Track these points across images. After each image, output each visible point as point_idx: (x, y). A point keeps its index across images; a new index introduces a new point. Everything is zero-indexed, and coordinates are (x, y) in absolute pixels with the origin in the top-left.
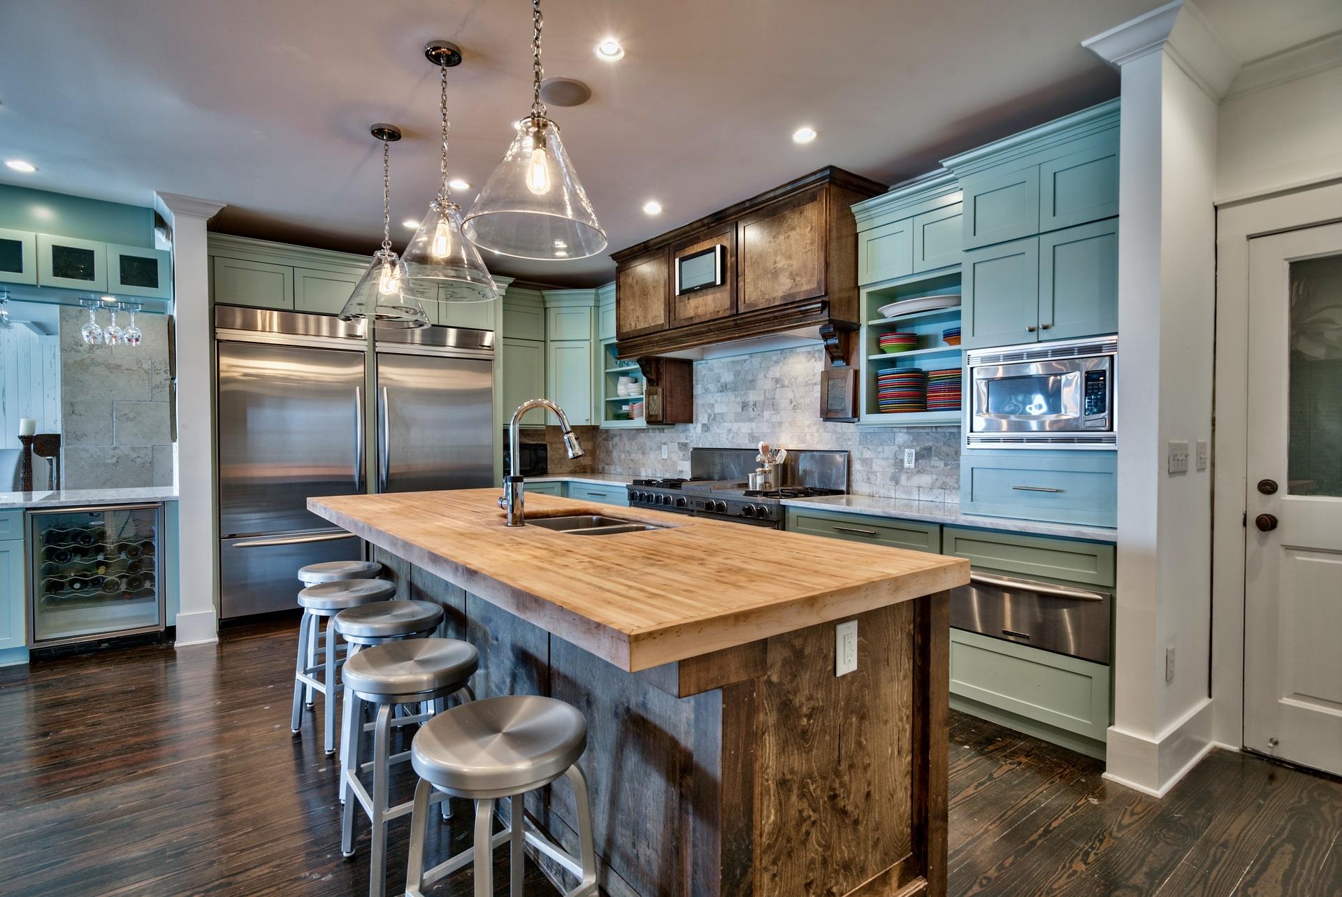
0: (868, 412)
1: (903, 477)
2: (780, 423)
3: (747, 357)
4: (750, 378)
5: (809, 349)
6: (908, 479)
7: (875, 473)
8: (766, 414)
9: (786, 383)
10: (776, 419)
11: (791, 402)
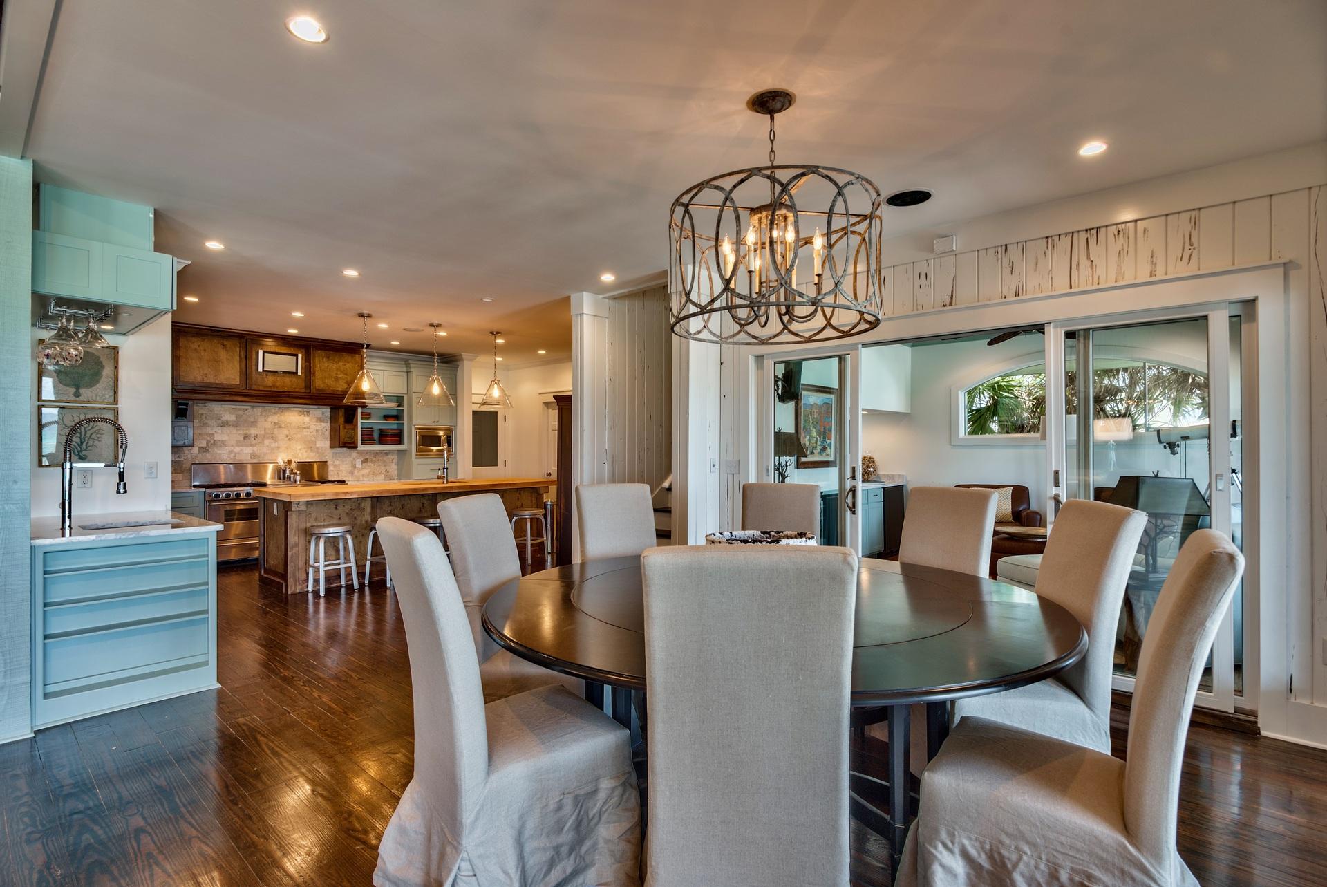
0: (362, 444)
1: (356, 472)
2: (278, 448)
3: (249, 407)
4: (252, 420)
5: (300, 409)
6: (358, 472)
7: (341, 471)
8: (266, 442)
9: (283, 425)
10: (274, 445)
11: (287, 436)
